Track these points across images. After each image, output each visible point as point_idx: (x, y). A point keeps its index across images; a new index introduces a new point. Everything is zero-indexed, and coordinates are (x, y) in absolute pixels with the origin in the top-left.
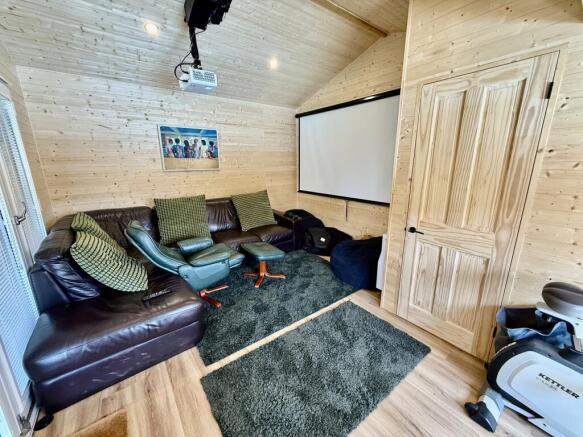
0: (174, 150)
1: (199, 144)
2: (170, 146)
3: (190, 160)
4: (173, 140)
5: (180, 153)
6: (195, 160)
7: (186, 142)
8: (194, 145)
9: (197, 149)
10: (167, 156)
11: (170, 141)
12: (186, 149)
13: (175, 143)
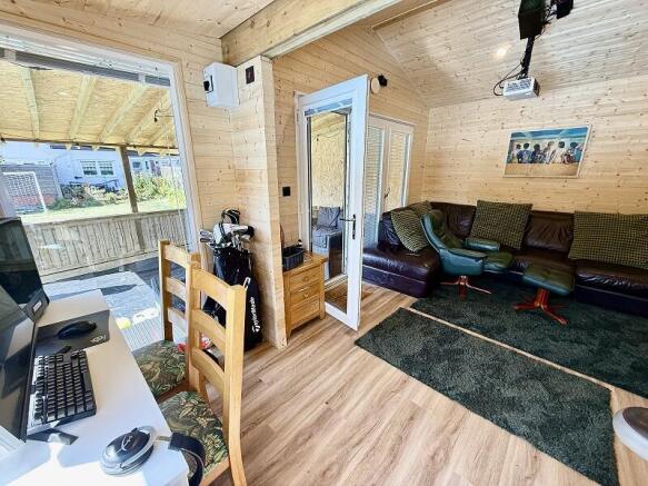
0: (520, 156)
1: (555, 147)
2: (516, 152)
3: (536, 166)
4: (522, 145)
5: (526, 158)
6: (544, 166)
7: (537, 147)
8: (546, 150)
9: (548, 153)
10: (510, 161)
11: (519, 146)
12: (534, 153)
13: (522, 148)
